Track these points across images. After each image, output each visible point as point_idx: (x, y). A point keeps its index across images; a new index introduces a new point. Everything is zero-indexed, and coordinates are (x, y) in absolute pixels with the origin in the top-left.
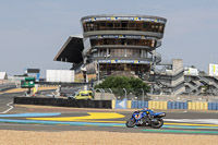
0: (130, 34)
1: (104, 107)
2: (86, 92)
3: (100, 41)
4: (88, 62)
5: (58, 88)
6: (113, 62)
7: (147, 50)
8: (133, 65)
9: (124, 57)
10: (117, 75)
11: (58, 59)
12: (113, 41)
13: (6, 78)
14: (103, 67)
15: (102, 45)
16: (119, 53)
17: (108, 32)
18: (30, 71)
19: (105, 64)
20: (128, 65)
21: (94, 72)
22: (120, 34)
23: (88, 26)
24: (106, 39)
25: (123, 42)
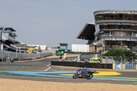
0: (125, 22)
1: (108, 68)
2: (97, 58)
4: (98, 39)
5: (79, 56)
6: (114, 39)
7: (135, 33)
8: (126, 41)
9: (121, 36)
10: (116, 48)
11: (79, 38)
12: (114, 27)
13: (46, 49)
14: (108, 43)
15: (107, 29)
16: (117, 34)
18: (61, 45)
19: (109, 41)
20: (123, 41)
21: (101, 46)
22: (118, 22)
23: (98, 17)
24: (109, 25)
25: (120, 27)
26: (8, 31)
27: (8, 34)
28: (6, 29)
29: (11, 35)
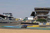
0: (43, 11)
3: (38, 12)
4: (36, 16)
5: (31, 21)
7: (47, 14)
8: (44, 16)
10: (41, 18)
12: (40, 12)
13: (22, 19)
15: (38, 13)
16: (41, 14)
17: (39, 10)
18: (26, 18)
19: (39, 16)
20: (43, 16)
22: (41, 11)
24: (39, 12)
25: (42, 12)
26: (10, 14)
27: (10, 15)
28: (9, 14)
29: (11, 15)
